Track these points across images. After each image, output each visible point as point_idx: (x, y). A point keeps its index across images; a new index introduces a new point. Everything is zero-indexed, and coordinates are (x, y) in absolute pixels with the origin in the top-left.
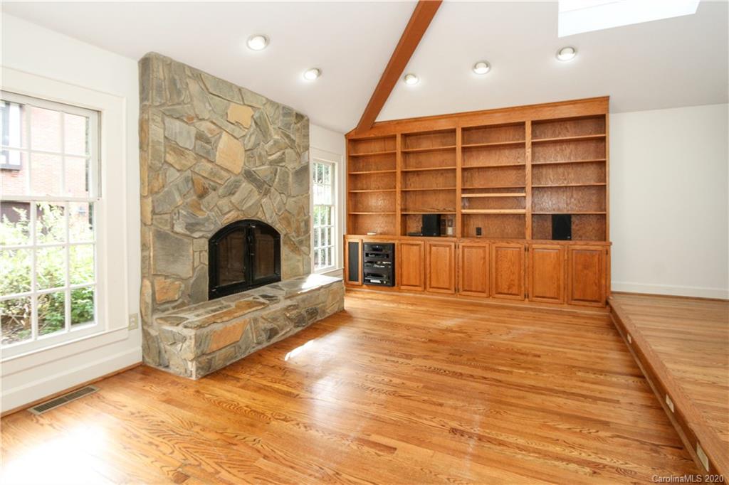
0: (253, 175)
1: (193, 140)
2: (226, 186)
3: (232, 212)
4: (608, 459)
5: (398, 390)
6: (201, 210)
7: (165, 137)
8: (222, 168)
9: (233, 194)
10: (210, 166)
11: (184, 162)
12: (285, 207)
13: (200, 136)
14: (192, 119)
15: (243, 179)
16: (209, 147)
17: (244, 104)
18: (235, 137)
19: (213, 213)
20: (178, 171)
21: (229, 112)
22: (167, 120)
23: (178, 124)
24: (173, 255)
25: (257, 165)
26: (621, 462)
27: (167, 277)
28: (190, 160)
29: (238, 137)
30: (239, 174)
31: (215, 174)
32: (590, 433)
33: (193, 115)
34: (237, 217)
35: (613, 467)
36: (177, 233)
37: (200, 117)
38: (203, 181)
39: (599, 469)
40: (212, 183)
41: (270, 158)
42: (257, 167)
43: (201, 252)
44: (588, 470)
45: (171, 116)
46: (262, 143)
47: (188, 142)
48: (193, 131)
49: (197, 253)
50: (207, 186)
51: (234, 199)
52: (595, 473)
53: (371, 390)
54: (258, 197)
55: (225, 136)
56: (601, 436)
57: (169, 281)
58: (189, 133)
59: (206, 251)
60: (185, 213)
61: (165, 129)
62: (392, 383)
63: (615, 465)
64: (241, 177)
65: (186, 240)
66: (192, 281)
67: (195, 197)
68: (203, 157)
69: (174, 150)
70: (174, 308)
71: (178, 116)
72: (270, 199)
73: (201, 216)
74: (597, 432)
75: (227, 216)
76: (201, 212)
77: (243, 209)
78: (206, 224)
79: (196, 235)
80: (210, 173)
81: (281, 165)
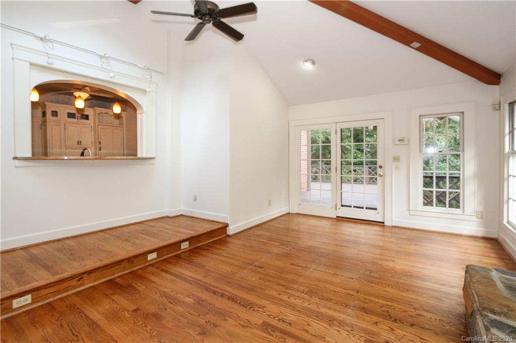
5: (284, 290)
53: (304, 292)
62: (288, 295)
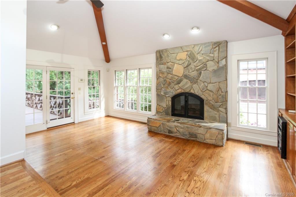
0: (188, 76)
1: (166, 69)
2: (177, 81)
3: (179, 90)
4: (67, 177)
6: (168, 88)
7: (160, 70)
8: (175, 76)
9: (180, 83)
10: (171, 75)
11: (164, 76)
12: (207, 88)
13: (168, 68)
14: (166, 63)
15: (184, 78)
16: (171, 70)
17: (184, 52)
18: (180, 64)
19: (172, 90)
20: (163, 78)
21: (177, 57)
22: (160, 65)
23: (162, 66)
24: (161, 100)
25: (190, 72)
26: (64, 179)
27: (159, 106)
28: (166, 74)
29: (181, 64)
30: (182, 76)
31: (173, 78)
32: (78, 180)
33: (166, 62)
34: (181, 91)
35: (65, 176)
36: (162, 95)
37: (168, 62)
38: (169, 80)
39: (67, 174)
40: (172, 81)
41: (197, 68)
42: (190, 73)
43: (169, 101)
44: (70, 172)
45: (160, 64)
46: (192, 63)
47: (164, 70)
48: (166, 66)
49: (167, 101)
50: (171, 81)
51: (180, 85)
52: (68, 172)
54: (191, 84)
55: (176, 65)
56: (74, 182)
57: (160, 107)
58: (165, 67)
59: (170, 101)
60: (164, 89)
61: (159, 68)
63: (65, 177)
64: (182, 77)
65: (164, 97)
66: (166, 108)
67: (167, 85)
68: (169, 73)
69: (161, 73)
70: (161, 114)
71: (162, 64)
72: (197, 84)
73: (168, 90)
74: (77, 182)
75: (177, 91)
76: (168, 89)
77: (184, 88)
78: (170, 93)
79: (167, 96)
80: (171, 78)
81: (203, 70)
